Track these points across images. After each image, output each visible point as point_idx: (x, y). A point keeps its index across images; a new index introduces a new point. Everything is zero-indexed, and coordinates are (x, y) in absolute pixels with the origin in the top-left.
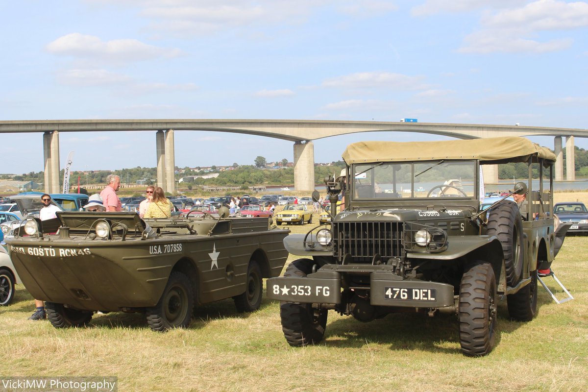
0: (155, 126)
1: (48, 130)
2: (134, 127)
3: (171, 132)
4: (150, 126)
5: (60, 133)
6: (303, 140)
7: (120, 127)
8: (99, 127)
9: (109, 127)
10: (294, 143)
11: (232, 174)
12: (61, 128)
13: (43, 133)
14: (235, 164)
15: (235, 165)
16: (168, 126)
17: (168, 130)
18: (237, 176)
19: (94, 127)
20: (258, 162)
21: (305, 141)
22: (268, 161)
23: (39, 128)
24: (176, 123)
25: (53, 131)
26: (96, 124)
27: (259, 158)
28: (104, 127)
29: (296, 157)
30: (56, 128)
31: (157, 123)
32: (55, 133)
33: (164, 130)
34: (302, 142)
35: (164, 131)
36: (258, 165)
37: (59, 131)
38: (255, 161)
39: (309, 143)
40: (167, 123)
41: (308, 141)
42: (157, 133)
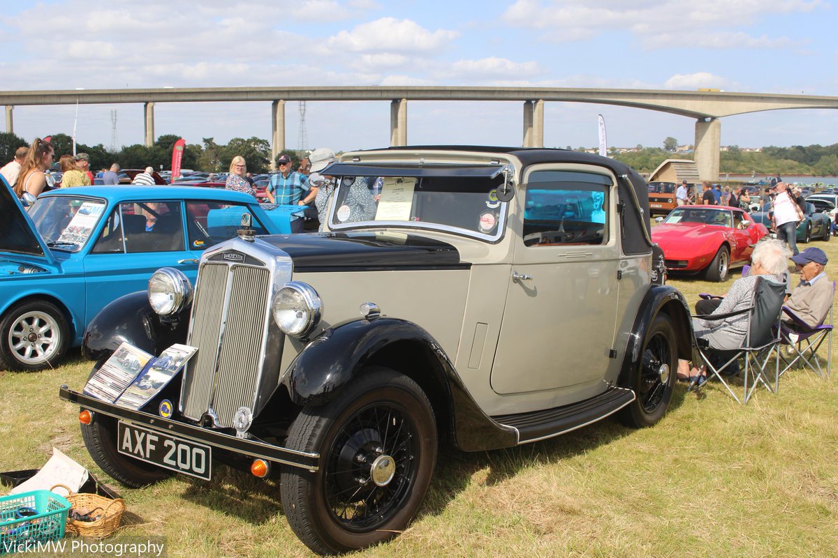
0: (521, 96)
1: (396, 98)
2: (496, 96)
3: (541, 102)
4: (516, 96)
5: (408, 101)
6: (707, 117)
7: (479, 95)
8: (454, 95)
9: (466, 95)
10: (696, 120)
11: (629, 157)
12: (410, 95)
13: (391, 101)
14: (639, 145)
15: (639, 147)
16: (537, 96)
17: (537, 100)
18: (634, 159)
19: (448, 96)
20: (667, 144)
21: (710, 119)
22: (680, 143)
23: (385, 95)
24: (547, 92)
25: (401, 99)
26: (451, 91)
27: (669, 139)
28: (460, 95)
29: (698, 137)
30: (405, 95)
31: (524, 92)
32: (403, 101)
33: (533, 100)
34: (707, 120)
35: (533, 102)
36: (668, 148)
37: (408, 99)
38: (664, 142)
39: (716, 121)
40: (535, 92)
41: (713, 118)
42: (525, 104)
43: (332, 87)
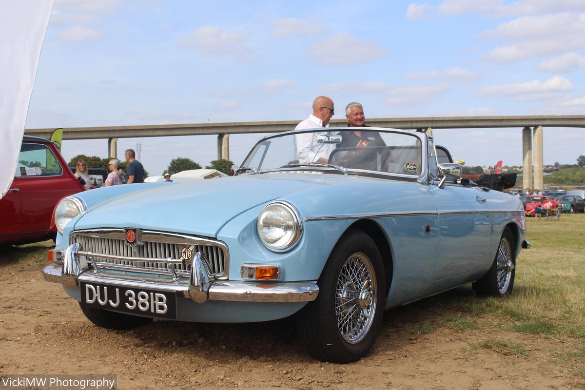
0: (524, 123)
1: (422, 127)
2: (504, 123)
3: (540, 128)
4: (520, 123)
5: (433, 130)
7: (490, 124)
8: (470, 124)
9: (480, 124)
12: (435, 125)
13: (416, 130)
16: (537, 123)
17: (536, 127)
19: (466, 124)
23: (412, 125)
24: (545, 119)
28: (475, 124)
30: (430, 125)
31: (527, 120)
32: (429, 130)
35: (532, 128)
36: (581, 164)
37: (433, 128)
40: (536, 120)
42: (523, 130)
43: (373, 119)
